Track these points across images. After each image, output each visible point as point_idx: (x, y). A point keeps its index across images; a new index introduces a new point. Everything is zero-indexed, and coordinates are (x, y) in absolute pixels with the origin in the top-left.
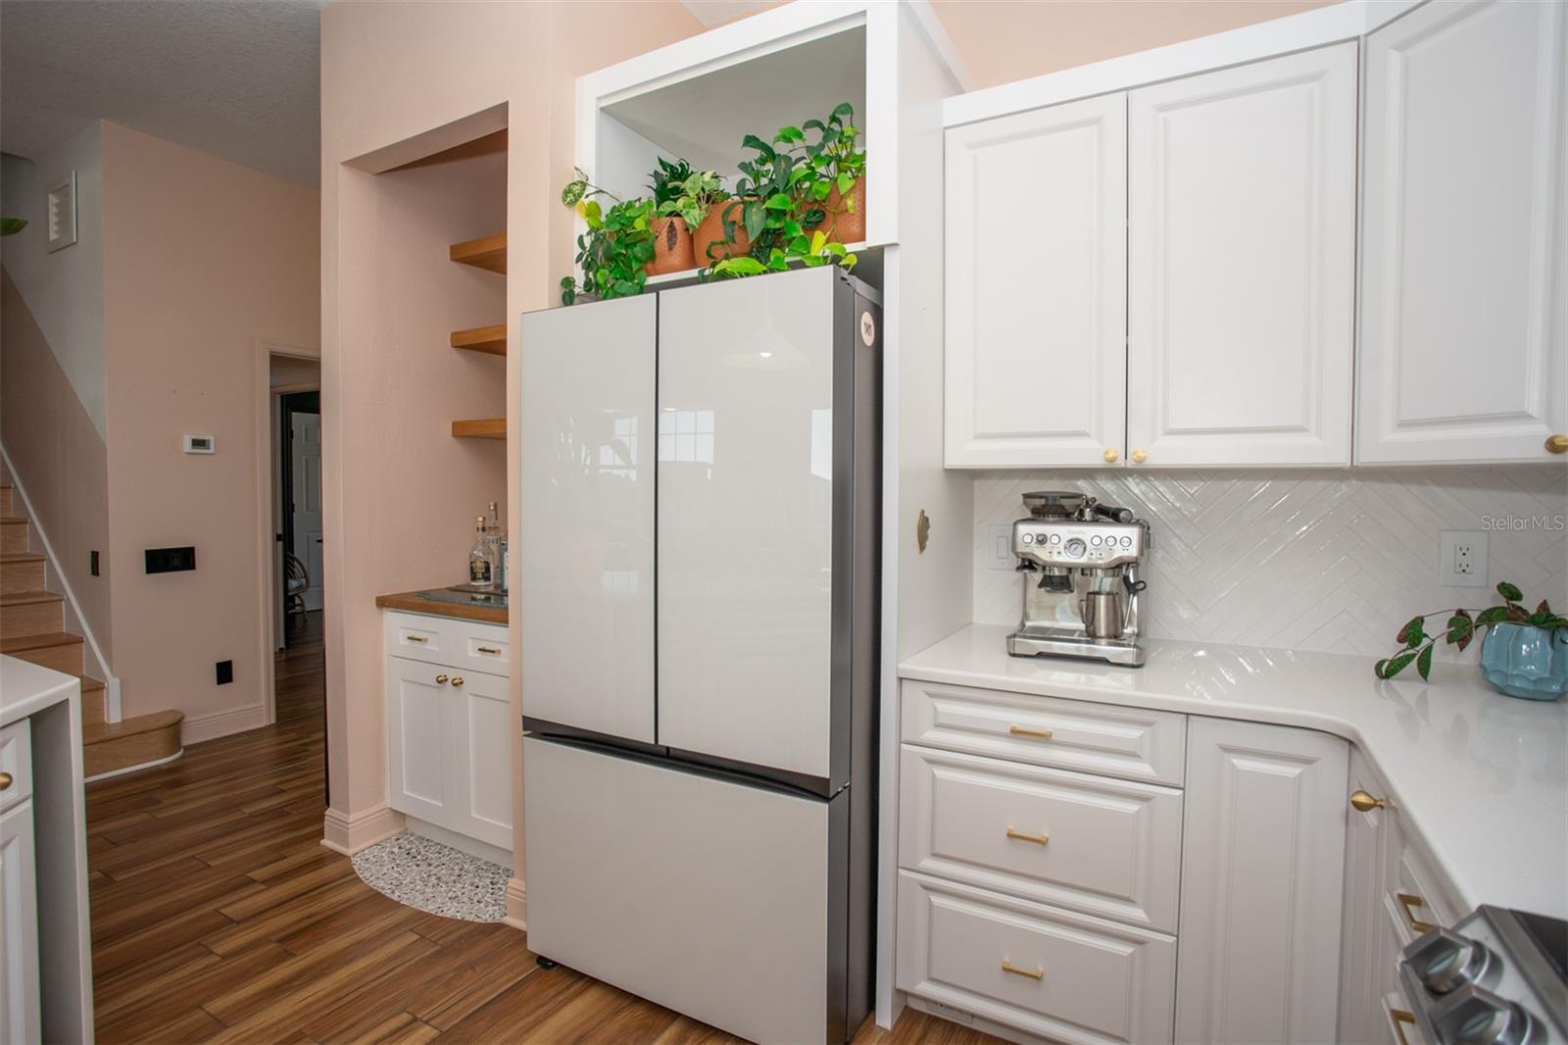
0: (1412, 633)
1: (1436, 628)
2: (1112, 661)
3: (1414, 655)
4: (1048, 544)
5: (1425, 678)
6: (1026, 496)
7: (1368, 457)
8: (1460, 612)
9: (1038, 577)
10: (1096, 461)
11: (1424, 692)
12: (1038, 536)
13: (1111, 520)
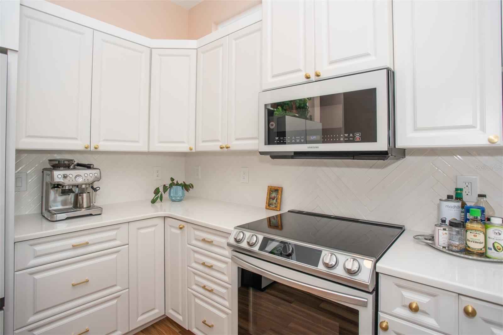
0: (157, 191)
1: (161, 189)
2: (93, 214)
3: (158, 197)
4: (68, 178)
5: (161, 201)
6: (50, 161)
7: (152, 150)
8: (164, 185)
9: (60, 190)
10: (81, 148)
11: (161, 205)
12: (64, 175)
13: (86, 168)
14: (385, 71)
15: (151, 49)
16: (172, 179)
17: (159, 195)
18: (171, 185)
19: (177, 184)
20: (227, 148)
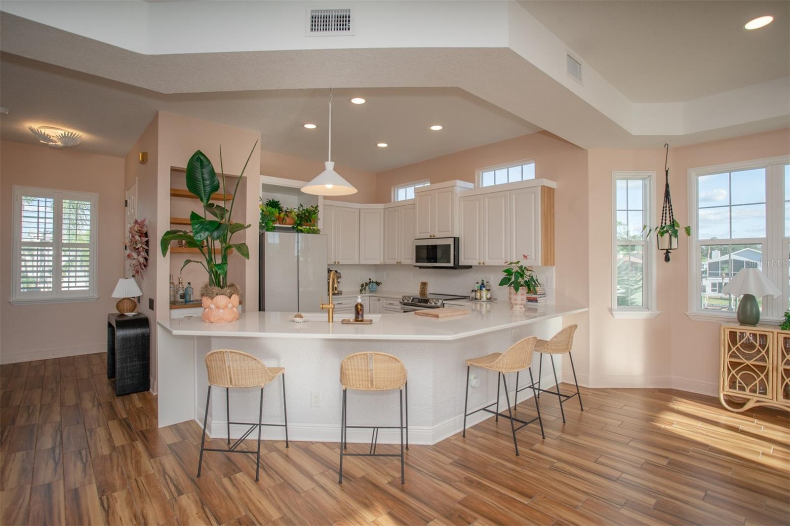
8: (366, 283)
14: (453, 239)
15: (360, 210)
16: (370, 279)
17: (364, 287)
18: (370, 282)
19: (373, 282)
20: (400, 263)
